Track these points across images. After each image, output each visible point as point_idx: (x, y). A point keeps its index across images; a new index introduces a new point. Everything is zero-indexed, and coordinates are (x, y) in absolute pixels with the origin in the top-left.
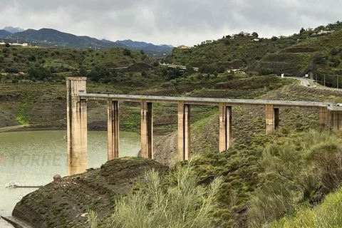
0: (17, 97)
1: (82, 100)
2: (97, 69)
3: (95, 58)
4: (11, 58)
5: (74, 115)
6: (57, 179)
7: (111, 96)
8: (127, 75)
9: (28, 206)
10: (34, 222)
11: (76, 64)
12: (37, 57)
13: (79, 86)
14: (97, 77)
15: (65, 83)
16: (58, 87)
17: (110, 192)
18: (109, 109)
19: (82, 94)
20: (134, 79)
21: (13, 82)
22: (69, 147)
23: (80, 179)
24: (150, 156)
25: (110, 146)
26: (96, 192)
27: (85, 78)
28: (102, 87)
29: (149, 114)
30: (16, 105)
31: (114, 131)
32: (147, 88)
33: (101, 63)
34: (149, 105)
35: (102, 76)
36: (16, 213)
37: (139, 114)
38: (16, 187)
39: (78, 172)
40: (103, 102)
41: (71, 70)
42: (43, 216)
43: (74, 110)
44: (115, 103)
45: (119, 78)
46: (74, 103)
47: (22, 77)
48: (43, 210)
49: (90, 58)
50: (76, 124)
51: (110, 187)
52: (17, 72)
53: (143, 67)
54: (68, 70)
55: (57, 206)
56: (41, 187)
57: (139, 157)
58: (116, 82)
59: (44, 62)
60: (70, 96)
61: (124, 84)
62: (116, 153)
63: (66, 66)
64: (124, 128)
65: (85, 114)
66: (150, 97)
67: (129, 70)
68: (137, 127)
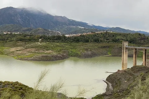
0: (109, 47)
1: (126, 48)
2: (131, 39)
3: (131, 36)
4: (107, 36)
5: (124, 52)
6: (119, 71)
7: (135, 47)
8: (139, 41)
9: (110, 78)
10: (112, 82)
11: (125, 38)
12: (114, 35)
13: (126, 44)
14: (131, 42)
15: (122, 43)
16: (120, 44)
17: (133, 75)
18: (134, 51)
19: (126, 47)
20: (141, 42)
21: (108, 43)
22: (122, 62)
23: (125, 71)
24: (146, 65)
25: (134, 62)
26: (130, 75)
27: (128, 42)
28: (132, 45)
29: (145, 53)
30: (108, 49)
31: (135, 57)
32: (145, 45)
33: (132, 37)
34: (146, 50)
35: (132, 41)
36: (107, 79)
37: (143, 53)
38: (108, 72)
39: (124, 69)
40: (132, 49)
41: (124, 39)
42: (114, 81)
43: (124, 51)
44: (136, 49)
45: (137, 42)
46: (124, 49)
47: (110, 41)
48: (115, 79)
49: (129, 36)
50: (124, 55)
51: (133, 74)
52: (109, 40)
53: (144, 39)
54: (123, 39)
55: (118, 78)
56: (114, 73)
57: (142, 65)
58: (136, 43)
59: (116, 37)
60: (123, 47)
61: (139, 44)
62: (136, 64)
63: (122, 38)
64: (138, 57)
65: (127, 52)
66: (146, 48)
67: (140, 40)
68: (142, 57)
